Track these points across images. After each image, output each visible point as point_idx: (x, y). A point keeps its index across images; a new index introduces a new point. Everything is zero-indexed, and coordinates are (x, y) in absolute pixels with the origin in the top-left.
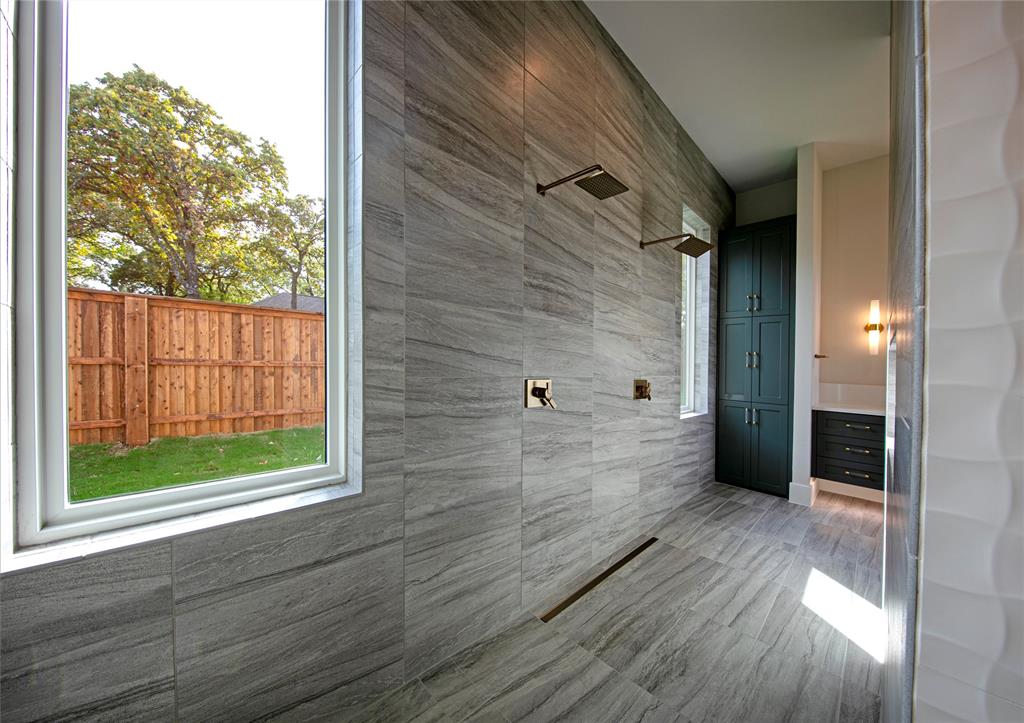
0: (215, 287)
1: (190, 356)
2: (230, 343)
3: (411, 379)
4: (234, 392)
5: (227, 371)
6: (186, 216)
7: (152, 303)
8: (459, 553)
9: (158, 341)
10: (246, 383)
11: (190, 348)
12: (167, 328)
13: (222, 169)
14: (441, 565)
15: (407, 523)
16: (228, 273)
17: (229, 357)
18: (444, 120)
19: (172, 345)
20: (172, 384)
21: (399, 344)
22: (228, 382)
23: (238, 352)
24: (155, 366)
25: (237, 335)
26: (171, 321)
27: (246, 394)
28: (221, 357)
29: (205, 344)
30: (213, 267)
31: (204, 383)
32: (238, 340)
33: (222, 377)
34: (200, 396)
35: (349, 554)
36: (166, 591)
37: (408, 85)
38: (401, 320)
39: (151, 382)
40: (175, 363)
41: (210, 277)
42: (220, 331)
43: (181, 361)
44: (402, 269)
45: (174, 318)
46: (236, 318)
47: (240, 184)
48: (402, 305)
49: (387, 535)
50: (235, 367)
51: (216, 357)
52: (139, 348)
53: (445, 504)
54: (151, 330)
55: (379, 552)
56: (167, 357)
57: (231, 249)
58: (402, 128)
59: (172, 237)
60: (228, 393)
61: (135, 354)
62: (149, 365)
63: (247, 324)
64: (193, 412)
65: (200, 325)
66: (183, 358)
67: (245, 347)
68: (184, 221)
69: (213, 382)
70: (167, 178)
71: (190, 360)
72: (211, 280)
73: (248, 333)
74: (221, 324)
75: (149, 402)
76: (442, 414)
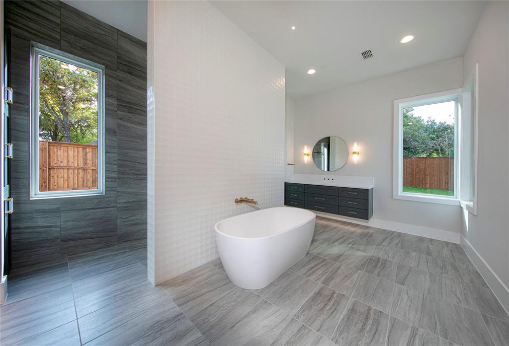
0: (79, 131)
1: (65, 165)
2: (82, 160)
3: (119, 169)
4: (83, 179)
5: (80, 171)
6: (64, 100)
7: (50, 144)
8: (136, 213)
9: (52, 160)
10: (89, 176)
11: (65, 162)
12: (56, 154)
13: (81, 78)
14: (129, 216)
15: (118, 203)
16: (86, 124)
17: (81, 165)
18: (129, 105)
19: (58, 160)
20: (58, 176)
21: (116, 161)
22: (81, 175)
23: (85, 163)
24: (51, 169)
25: (85, 156)
26: (57, 151)
27: (88, 180)
28: (78, 165)
29: (71, 160)
30: (78, 122)
31: (71, 176)
32: (85, 159)
33: (78, 173)
34: (69, 181)
35: (101, 208)
36: (59, 208)
37: (118, 99)
38: (116, 155)
39: (49, 175)
40: (59, 168)
41: (76, 127)
42: (77, 155)
43: (61, 167)
44: (116, 143)
45: (58, 150)
46: (85, 149)
47: (90, 85)
48: (117, 152)
49: (112, 205)
50: (84, 169)
51: (76, 165)
52: (45, 162)
53: (130, 200)
54: (49, 155)
55: (109, 209)
56: (56, 165)
57: (87, 114)
58: (116, 110)
59: (57, 109)
60: (81, 180)
61: (43, 164)
62: (49, 169)
63: (89, 152)
64: (66, 187)
65: (69, 152)
66: (62, 165)
67: (88, 161)
68: (63, 102)
69: (75, 175)
70: (55, 82)
71: (65, 167)
72: (77, 128)
73: (89, 156)
74: (78, 152)
75: (48, 183)
76: (129, 178)
